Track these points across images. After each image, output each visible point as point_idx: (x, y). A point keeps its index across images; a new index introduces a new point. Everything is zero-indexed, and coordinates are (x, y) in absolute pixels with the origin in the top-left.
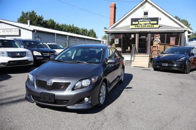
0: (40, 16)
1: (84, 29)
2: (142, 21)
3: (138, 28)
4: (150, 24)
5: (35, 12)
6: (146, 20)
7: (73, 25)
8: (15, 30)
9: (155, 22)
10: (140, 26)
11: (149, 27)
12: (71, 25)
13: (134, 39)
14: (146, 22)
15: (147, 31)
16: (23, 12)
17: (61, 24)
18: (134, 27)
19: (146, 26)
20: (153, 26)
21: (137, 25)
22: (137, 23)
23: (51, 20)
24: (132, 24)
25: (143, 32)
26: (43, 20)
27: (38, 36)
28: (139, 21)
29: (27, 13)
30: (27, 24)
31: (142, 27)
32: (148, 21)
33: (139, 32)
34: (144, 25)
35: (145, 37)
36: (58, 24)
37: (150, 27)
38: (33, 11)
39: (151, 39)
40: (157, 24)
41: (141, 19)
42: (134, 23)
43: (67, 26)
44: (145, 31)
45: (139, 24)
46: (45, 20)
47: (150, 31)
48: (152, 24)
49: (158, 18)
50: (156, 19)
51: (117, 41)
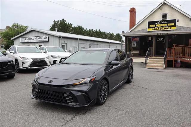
0: (70, 23)
1: (110, 33)
2: (159, 24)
3: (155, 30)
4: (167, 26)
5: (65, 20)
6: (163, 23)
7: (100, 30)
8: (45, 37)
9: (173, 24)
10: (157, 29)
11: (166, 30)
12: (98, 30)
13: (152, 41)
14: (163, 24)
15: (164, 34)
16: (55, 21)
17: (89, 30)
18: (151, 30)
19: (164, 28)
20: (170, 28)
21: (154, 27)
22: (154, 26)
23: (79, 26)
24: (149, 27)
25: (160, 34)
26: (72, 27)
27: (64, 42)
28: (156, 23)
29: (58, 22)
30: (55, 31)
31: (159, 30)
32: (166, 23)
33: (157, 35)
34: (162, 28)
35: (163, 39)
36: (86, 30)
37: (168, 30)
38: (64, 19)
39: (168, 41)
40: (175, 26)
41: (158, 21)
42: (151, 26)
43: (94, 31)
44: (162, 34)
45: (156, 27)
46: (74, 27)
47: (167, 33)
48: (170, 26)
49: (176, 20)
50: (174, 21)
51: (134, 44)
